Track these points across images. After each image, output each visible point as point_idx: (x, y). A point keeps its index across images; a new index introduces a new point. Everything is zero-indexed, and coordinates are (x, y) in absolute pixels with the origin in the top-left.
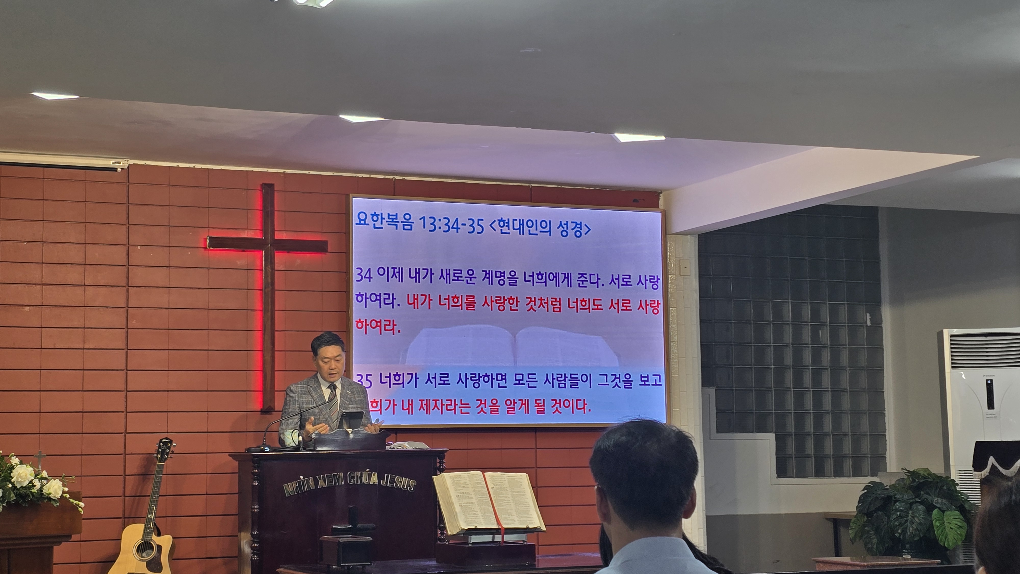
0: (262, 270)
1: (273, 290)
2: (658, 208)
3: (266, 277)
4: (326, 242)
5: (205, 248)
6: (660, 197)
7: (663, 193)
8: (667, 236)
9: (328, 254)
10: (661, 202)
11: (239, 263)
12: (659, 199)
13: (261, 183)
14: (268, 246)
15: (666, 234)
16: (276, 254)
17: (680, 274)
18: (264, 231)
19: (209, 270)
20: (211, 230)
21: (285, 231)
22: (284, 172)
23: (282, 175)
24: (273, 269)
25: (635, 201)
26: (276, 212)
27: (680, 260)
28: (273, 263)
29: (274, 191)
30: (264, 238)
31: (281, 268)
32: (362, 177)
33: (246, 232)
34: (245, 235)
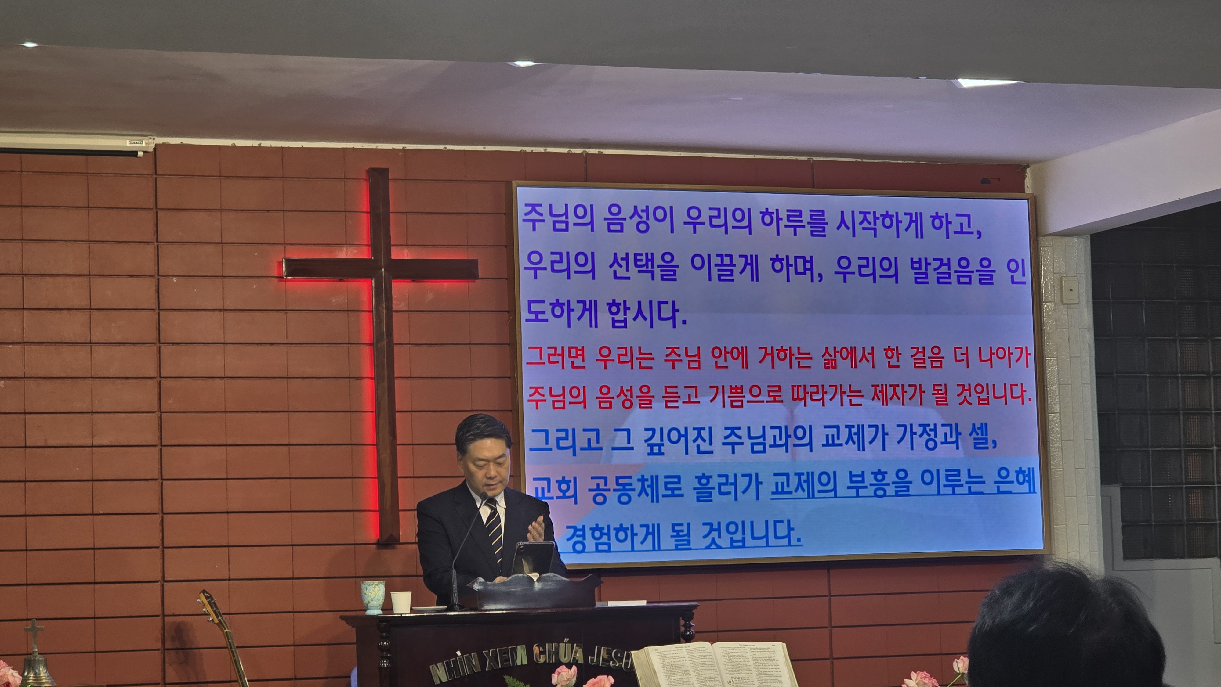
0: (372, 311)
1: (391, 345)
2: (1024, 192)
3: (379, 322)
4: (474, 263)
5: (280, 278)
6: (1026, 174)
7: (1032, 166)
8: (1040, 238)
9: (478, 281)
10: (1028, 182)
11: (334, 301)
12: (1024, 177)
13: (368, 169)
14: (381, 271)
15: (1037, 236)
16: (393, 284)
17: (1062, 301)
18: (374, 246)
19: (286, 313)
20: (288, 247)
21: (407, 245)
22: (403, 147)
23: (401, 154)
24: (389, 309)
25: (984, 181)
26: (391, 215)
27: (1061, 278)
28: (389, 300)
29: (389, 180)
30: (373, 258)
31: (402, 306)
32: (532, 152)
33: (345, 248)
34: (344, 254)
